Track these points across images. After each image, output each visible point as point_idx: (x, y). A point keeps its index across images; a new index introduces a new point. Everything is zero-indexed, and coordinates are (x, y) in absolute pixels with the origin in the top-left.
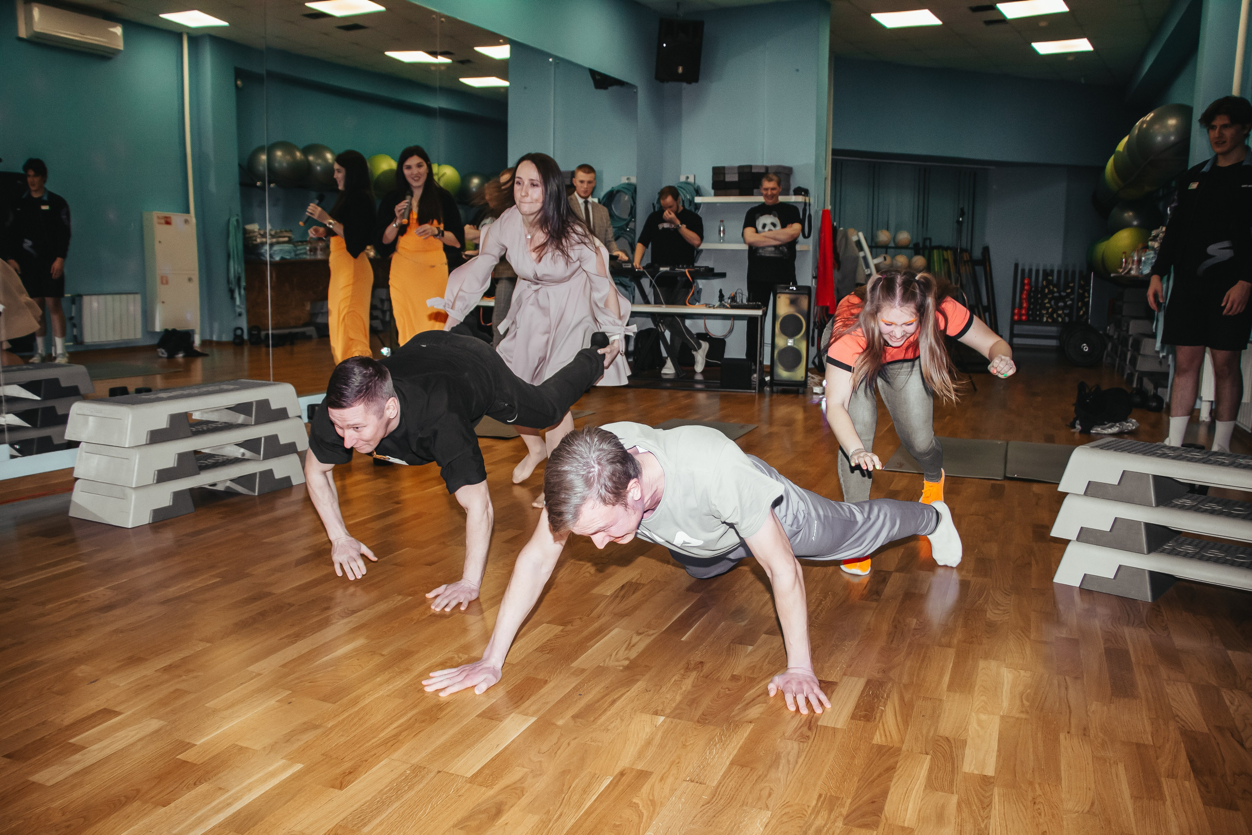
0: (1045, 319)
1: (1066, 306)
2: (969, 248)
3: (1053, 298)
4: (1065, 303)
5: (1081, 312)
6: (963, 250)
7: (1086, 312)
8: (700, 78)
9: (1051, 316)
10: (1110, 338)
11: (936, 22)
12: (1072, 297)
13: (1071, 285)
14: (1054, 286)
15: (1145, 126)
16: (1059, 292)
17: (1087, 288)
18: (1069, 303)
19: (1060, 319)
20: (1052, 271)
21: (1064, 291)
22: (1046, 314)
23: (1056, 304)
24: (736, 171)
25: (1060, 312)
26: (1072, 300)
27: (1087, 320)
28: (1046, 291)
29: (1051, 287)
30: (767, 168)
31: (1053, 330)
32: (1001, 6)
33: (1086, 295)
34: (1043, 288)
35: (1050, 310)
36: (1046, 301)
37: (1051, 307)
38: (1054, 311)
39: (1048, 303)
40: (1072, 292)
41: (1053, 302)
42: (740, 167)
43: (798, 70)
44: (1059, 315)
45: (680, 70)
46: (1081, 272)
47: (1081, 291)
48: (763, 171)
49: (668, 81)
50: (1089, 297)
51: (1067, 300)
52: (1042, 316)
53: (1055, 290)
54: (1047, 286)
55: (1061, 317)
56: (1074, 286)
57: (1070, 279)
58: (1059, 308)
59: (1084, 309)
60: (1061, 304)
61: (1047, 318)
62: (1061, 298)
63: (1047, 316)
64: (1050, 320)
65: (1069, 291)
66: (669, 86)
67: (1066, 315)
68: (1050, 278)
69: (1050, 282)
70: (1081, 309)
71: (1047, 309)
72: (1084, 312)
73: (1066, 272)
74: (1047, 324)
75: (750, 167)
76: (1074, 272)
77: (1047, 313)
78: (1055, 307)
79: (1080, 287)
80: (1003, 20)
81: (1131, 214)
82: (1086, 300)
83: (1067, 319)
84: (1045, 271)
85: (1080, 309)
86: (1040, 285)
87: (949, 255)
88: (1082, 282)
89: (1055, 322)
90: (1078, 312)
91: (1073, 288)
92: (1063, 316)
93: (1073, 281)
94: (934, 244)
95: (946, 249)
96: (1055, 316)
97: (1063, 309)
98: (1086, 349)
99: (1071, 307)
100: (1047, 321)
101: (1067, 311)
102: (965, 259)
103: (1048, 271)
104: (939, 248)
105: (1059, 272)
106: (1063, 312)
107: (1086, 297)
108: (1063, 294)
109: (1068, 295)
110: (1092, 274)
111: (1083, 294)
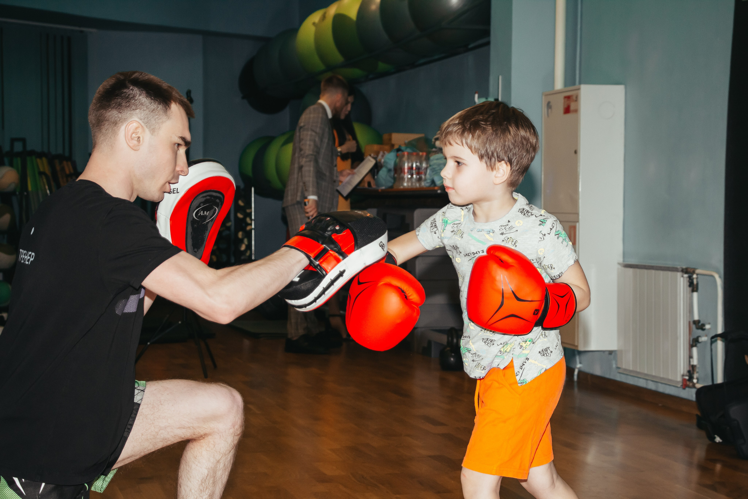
2: (67, 154)
5: (243, 248)
6: (61, 158)
7: (249, 247)
12: (228, 225)
17: (248, 211)
18: (225, 233)
27: (251, 257)
33: (248, 220)
46: (238, 188)
47: (240, 216)
50: (251, 224)
59: (246, 241)
70: (241, 241)
72: (246, 246)
79: (238, 209)
82: (248, 228)
83: (224, 258)
85: (239, 242)
87: (43, 165)
88: (241, 203)
92: (218, 253)
94: (29, 148)
95: (40, 155)
99: (227, 239)
101: (223, 247)
102: (67, 172)
104: (32, 153)
106: (218, 248)
107: (247, 224)
110: (253, 189)
111: (244, 220)
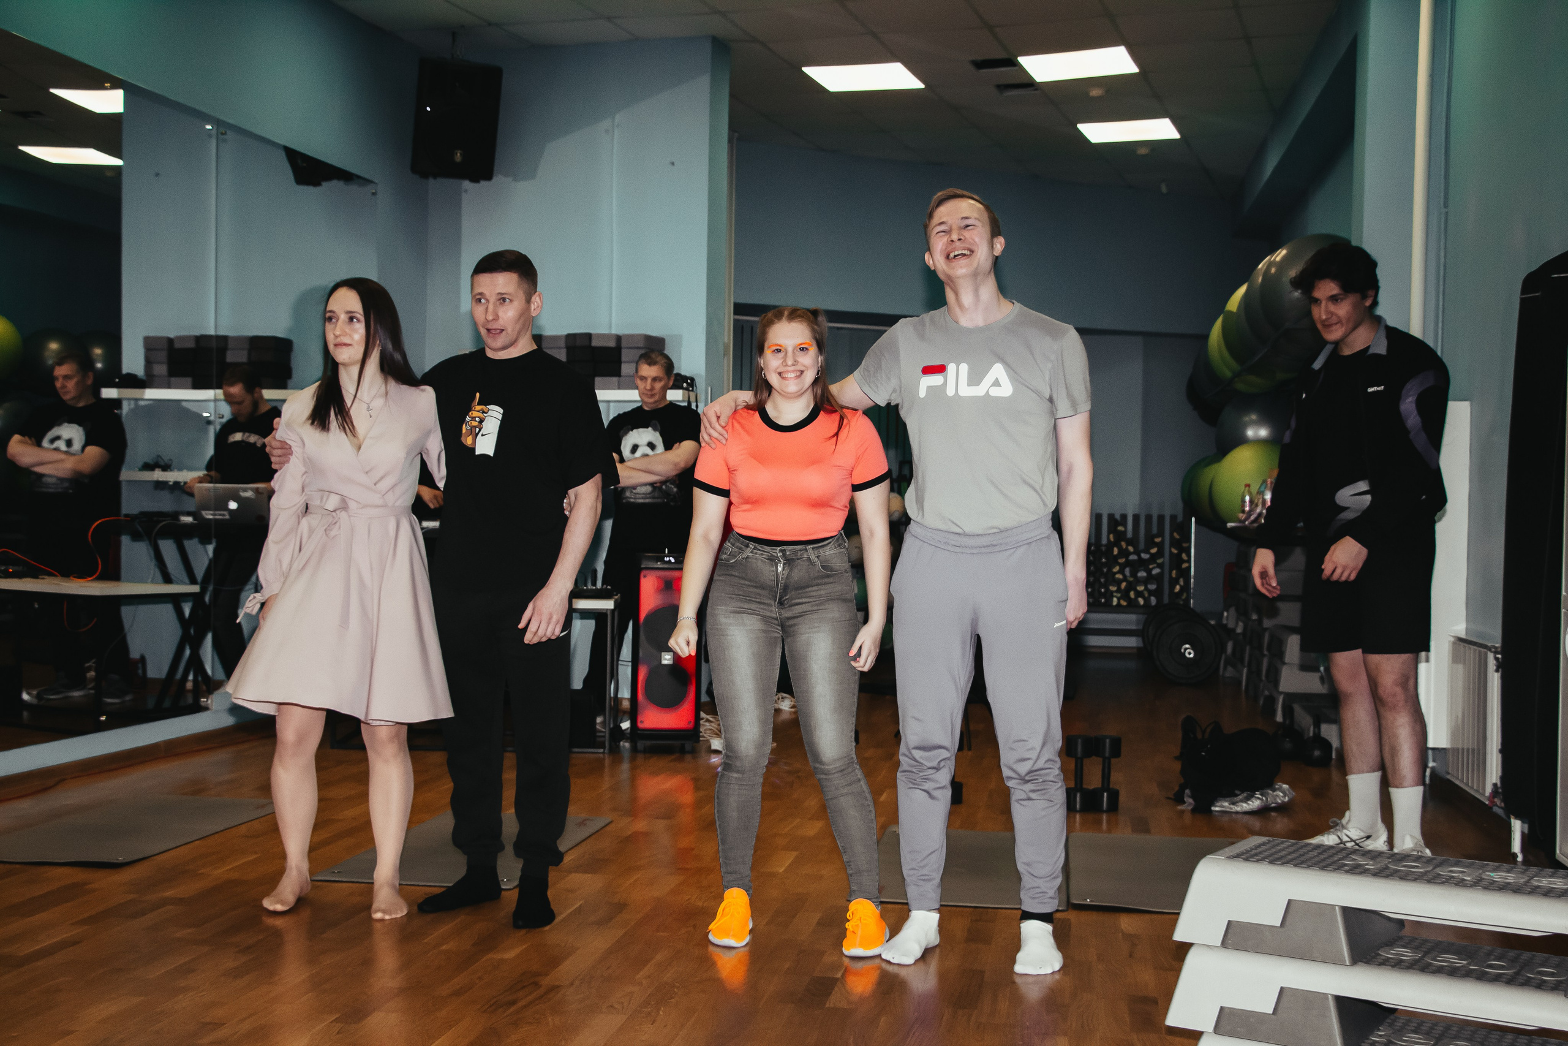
0: (1115, 601)
1: (1150, 578)
3: (1128, 563)
4: (1149, 571)
5: (1178, 588)
7: (1186, 588)
8: (495, 171)
9: (1125, 595)
10: (1230, 632)
11: (913, 83)
12: (1160, 561)
13: (1158, 540)
14: (1129, 542)
15: (1273, 270)
16: (1137, 552)
17: (1185, 545)
18: (1156, 571)
19: (1141, 601)
20: (1124, 517)
21: (1147, 551)
22: (1117, 591)
23: (1134, 574)
24: (562, 344)
25: (1141, 588)
26: (1160, 566)
27: (1187, 600)
28: (1116, 551)
29: (1123, 544)
30: (619, 338)
31: (1130, 620)
32: (1023, 61)
33: (1184, 556)
34: (1110, 545)
35: (1124, 585)
36: (1116, 569)
37: (1125, 579)
38: (1131, 587)
39: (1121, 571)
40: (1160, 554)
41: (1127, 571)
42: (571, 337)
43: (673, 164)
44: (1139, 594)
45: (458, 157)
46: (1173, 518)
47: (1175, 551)
48: (612, 344)
49: (435, 176)
50: (1189, 561)
51: (1151, 567)
52: (1109, 595)
53: (1131, 549)
54: (1117, 543)
55: (1142, 596)
56: (1163, 542)
57: (1155, 530)
58: (1139, 581)
59: (1181, 582)
60: (1142, 574)
61: (1119, 599)
62: (1142, 564)
63: (1119, 595)
64: (1124, 603)
65: (1154, 550)
66: (436, 186)
67: (1151, 593)
68: (1120, 528)
69: (1120, 536)
70: (1176, 581)
71: (1118, 583)
72: (1181, 587)
73: (1149, 518)
74: (1119, 609)
75: (589, 336)
76: (1161, 518)
77: (1119, 590)
78: (1131, 579)
79: (1174, 543)
80: (1029, 84)
81: (1254, 417)
82: (1185, 565)
83: (1153, 600)
84: (1111, 517)
85: (1174, 582)
86: (1104, 541)
88: (1176, 535)
89: (1132, 606)
90: (1172, 587)
91: (1160, 546)
92: (1146, 595)
93: (1161, 533)
96: (1132, 594)
97: (1145, 582)
98: (1190, 653)
99: (1159, 579)
100: (1119, 604)
101: (1152, 587)
103: (1118, 517)
105: (1136, 518)
106: (1146, 589)
107: (1185, 561)
108: (1145, 556)
109: (1154, 558)
110: (1193, 519)
111: (1179, 555)
